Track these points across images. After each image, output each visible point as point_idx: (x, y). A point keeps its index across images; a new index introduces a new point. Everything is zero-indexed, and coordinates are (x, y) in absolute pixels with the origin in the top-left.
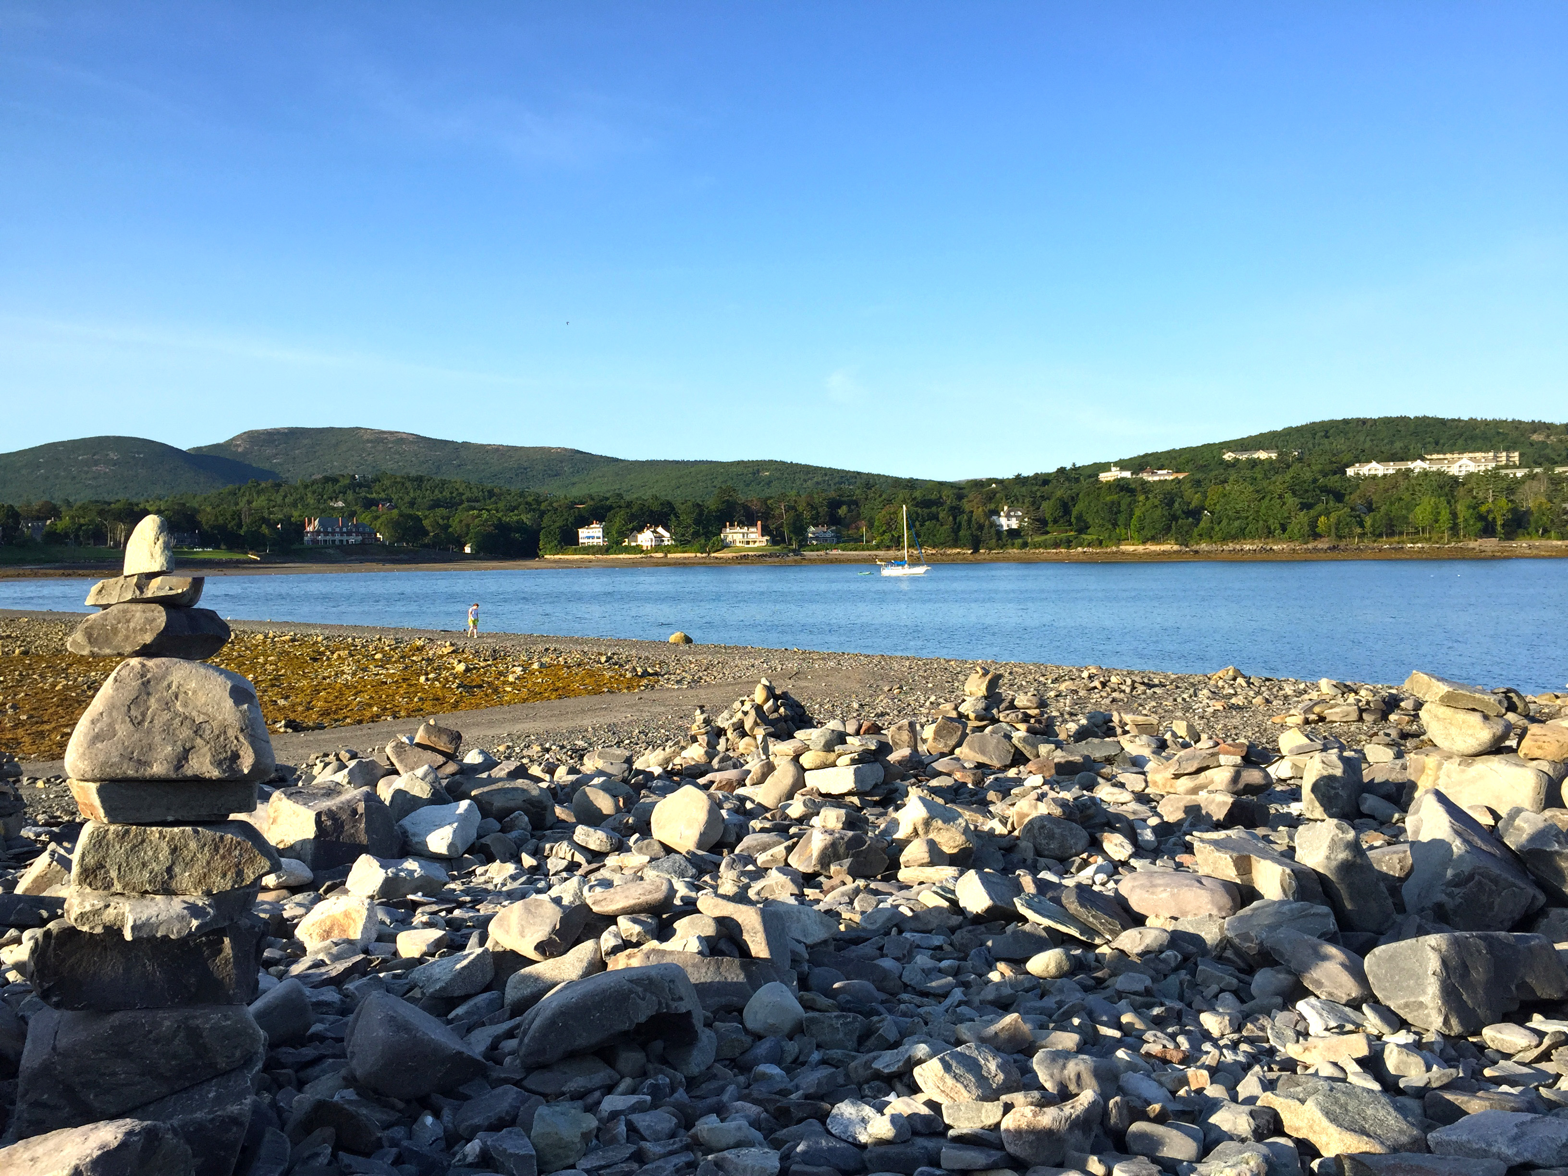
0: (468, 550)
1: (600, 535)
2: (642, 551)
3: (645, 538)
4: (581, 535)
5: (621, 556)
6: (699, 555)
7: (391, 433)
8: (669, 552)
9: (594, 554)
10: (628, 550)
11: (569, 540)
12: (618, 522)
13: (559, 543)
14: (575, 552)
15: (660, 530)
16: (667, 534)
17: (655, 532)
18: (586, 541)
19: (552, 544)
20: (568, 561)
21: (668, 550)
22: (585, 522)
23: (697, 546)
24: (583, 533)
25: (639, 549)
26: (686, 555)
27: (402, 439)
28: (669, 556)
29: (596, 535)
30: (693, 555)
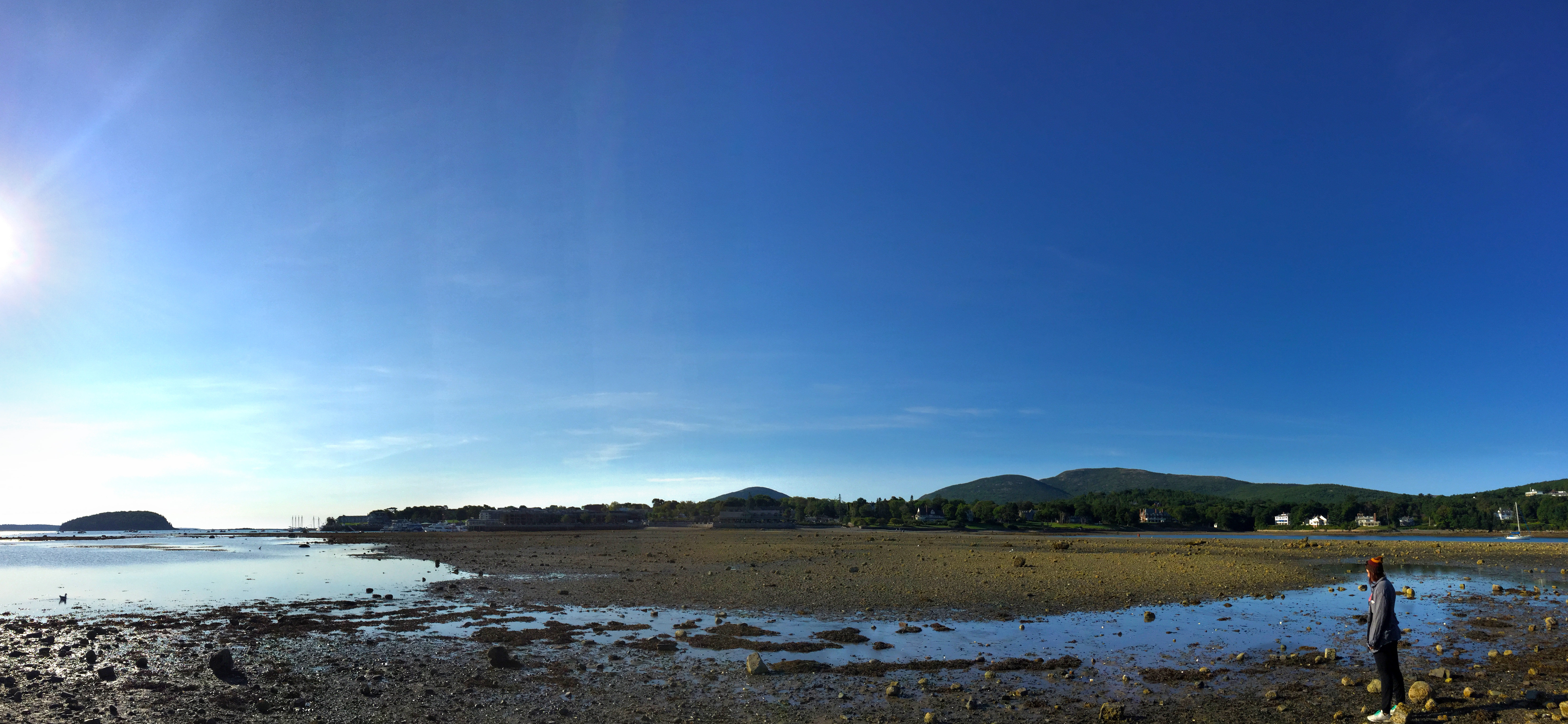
0: (1216, 526)
1: (1287, 519)
2: (1313, 529)
3: (1314, 522)
4: (1276, 519)
5: (1301, 531)
6: (1344, 530)
7: (1134, 470)
8: (1328, 529)
9: (1286, 529)
10: (1305, 527)
11: (1270, 522)
12: (1299, 513)
13: (1265, 523)
14: (1275, 528)
15: (1322, 517)
16: (1325, 520)
17: (1319, 518)
18: (1279, 522)
19: (1262, 524)
20: (1271, 533)
21: (1326, 528)
22: (1279, 513)
23: (1343, 526)
24: (1277, 518)
25: (1311, 527)
26: (1337, 530)
27: (1139, 473)
28: (1328, 531)
29: (1284, 519)
30: (1341, 530)
